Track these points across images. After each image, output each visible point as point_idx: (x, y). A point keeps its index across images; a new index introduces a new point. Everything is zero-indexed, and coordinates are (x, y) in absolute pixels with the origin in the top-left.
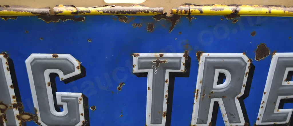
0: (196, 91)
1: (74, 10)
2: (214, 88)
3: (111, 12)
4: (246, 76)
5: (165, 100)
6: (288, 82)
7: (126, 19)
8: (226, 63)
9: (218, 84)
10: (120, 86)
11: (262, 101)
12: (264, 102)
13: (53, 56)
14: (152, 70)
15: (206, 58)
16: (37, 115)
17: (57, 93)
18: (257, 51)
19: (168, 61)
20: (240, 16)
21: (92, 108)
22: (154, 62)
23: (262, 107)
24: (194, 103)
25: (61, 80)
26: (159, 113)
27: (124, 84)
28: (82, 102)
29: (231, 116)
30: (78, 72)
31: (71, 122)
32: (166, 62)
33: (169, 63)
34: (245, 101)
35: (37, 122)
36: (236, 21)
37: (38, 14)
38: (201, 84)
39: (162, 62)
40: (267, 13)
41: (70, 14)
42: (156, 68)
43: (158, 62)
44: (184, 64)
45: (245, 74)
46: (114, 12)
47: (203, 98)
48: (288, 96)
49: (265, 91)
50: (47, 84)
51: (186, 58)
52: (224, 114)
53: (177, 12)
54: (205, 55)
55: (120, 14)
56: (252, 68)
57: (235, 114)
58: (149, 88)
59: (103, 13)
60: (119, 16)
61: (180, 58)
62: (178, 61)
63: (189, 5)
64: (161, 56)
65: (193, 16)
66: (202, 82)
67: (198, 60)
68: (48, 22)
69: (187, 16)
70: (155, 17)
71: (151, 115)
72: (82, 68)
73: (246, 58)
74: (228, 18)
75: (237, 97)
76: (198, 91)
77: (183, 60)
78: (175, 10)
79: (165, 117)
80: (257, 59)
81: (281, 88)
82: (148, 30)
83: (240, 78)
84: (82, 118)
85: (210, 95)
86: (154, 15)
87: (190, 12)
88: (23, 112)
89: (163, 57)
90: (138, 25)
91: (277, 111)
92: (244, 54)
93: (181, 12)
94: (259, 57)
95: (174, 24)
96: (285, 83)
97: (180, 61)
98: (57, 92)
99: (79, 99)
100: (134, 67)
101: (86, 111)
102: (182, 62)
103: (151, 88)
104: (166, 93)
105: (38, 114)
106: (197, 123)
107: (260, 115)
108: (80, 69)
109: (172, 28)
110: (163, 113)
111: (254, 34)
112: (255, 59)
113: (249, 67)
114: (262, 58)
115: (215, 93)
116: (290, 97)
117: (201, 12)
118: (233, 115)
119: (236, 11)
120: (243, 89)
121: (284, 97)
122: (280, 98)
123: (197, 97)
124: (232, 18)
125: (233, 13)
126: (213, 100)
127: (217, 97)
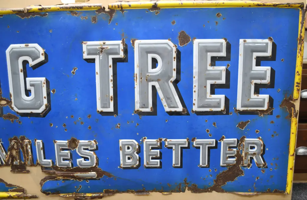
0: (135, 75)
1: (40, 7)
2: (149, 72)
3: (65, 8)
4: (174, 60)
5: (111, 84)
6: (213, 67)
7: (76, 14)
8: (155, 48)
9: (152, 69)
10: (74, 70)
12: (195, 86)
13: (26, 46)
14: (98, 56)
15: (139, 44)
16: (11, 100)
17: (27, 79)
18: (179, 38)
19: (109, 47)
20: (160, 9)
21: (53, 91)
22: (99, 48)
23: (195, 91)
24: (135, 87)
25: (30, 66)
26: (107, 97)
27: (77, 69)
28: (45, 85)
29: (168, 100)
30: (42, 58)
31: (36, 105)
32: (108, 48)
33: (110, 49)
34: (179, 85)
35: (11, 107)
36: (157, 13)
37: (16, 11)
38: (138, 68)
39: (104, 48)
40: (179, 4)
41: (37, 10)
42: (101, 54)
43: (102, 49)
44: (122, 50)
45: (173, 58)
46: (67, 8)
47: (141, 81)
48: (216, 81)
49: (194, 76)
50: (20, 70)
51: (123, 45)
52: (163, 99)
53: (112, 7)
54: (137, 42)
55: (72, 10)
56: (178, 53)
58: (97, 73)
59: (59, 9)
60: (71, 12)
61: (119, 45)
62: (117, 47)
63: (121, 1)
64: (104, 43)
65: (125, 10)
66: (139, 66)
67: (133, 47)
68: (23, 18)
69: (121, 10)
70: (96, 11)
71: (100, 99)
72: (46, 55)
73: (172, 44)
74: (151, 11)
75: (170, 81)
76: (136, 75)
77: (122, 47)
78: (110, 5)
79: (113, 101)
80: (181, 45)
81: (207, 72)
82: (93, 21)
83: (169, 62)
84: (45, 102)
85: (147, 78)
86: (96, 10)
87: (122, 6)
88: (1, 97)
89: (106, 44)
90: (85, 18)
91: (210, 96)
92: (169, 40)
93: (115, 6)
94: (182, 43)
95: (111, 17)
96: (210, 68)
97: (119, 48)
98: (27, 77)
99: (43, 83)
100: (84, 53)
101: (49, 94)
102: (120, 48)
103: (99, 73)
104: (111, 78)
105: (12, 98)
106: (140, 108)
107: (195, 100)
108: (44, 56)
109: (110, 20)
110: (110, 97)
111: (173, 23)
112: (180, 45)
113: (175, 52)
114: (185, 44)
115: (151, 76)
116: (218, 82)
117: (130, 6)
118: (170, 98)
119: (155, 3)
120: (174, 73)
121: (213, 82)
122: (209, 83)
123: (136, 80)
124: (154, 11)
125: (154, 5)
126: (151, 84)
127: (153, 81)
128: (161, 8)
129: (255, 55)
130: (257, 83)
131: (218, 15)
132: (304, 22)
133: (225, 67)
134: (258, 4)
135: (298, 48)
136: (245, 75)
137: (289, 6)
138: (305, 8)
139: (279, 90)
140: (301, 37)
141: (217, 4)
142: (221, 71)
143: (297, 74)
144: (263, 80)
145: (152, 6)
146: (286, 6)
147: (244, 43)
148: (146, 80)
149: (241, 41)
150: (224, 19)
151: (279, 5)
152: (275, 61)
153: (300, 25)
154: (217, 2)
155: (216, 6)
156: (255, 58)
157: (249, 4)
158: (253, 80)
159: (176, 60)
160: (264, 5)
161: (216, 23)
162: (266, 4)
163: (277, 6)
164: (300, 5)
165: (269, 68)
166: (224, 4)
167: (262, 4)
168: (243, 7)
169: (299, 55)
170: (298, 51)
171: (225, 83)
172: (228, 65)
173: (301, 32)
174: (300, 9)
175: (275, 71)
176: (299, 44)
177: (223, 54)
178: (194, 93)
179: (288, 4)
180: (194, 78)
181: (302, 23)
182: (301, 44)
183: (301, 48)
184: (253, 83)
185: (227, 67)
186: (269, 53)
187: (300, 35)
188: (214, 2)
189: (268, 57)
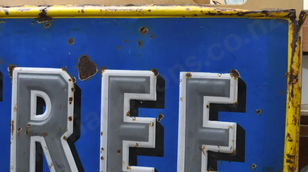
0: (12, 123)
2: (32, 119)
4: (70, 103)
6: (134, 118)
8: (41, 81)
9: (37, 114)
11: (101, 147)
15: (19, 74)
18: (79, 67)
20: (51, 19)
23: (102, 158)
24: (10, 143)
29: (58, 168)
34: (77, 144)
36: (48, 25)
38: (16, 111)
40: (79, 12)
45: (69, 100)
47: (19, 133)
48: (138, 142)
49: (101, 131)
52: (51, 166)
54: (17, 69)
56: (77, 90)
57: (63, 165)
66: (17, 109)
67: (11, 77)
73: (67, 76)
74: (39, 21)
75: (63, 136)
76: (13, 122)
80: (82, 79)
81: (123, 126)
83: (61, 105)
85: (27, 129)
91: (128, 168)
92: (64, 69)
94: (83, 75)
96: (129, 119)
111: (71, 41)
112: (79, 79)
113: (72, 89)
114: (87, 76)
115: (34, 126)
116: (142, 144)
117: (7, 13)
118: (62, 166)
119: (43, 10)
120: (70, 125)
121: (133, 143)
122: (126, 145)
123: (13, 132)
124: (43, 22)
125: (41, 13)
126: (34, 139)
127: (36, 134)
128: (53, 18)
129: (208, 100)
130: (211, 150)
131: (142, 29)
132: (297, 44)
133: (155, 119)
134: (209, 12)
135: (288, 91)
136: (189, 135)
137: (267, 15)
138: (297, 19)
139: (254, 166)
140: (292, 70)
141: (139, 12)
142: (147, 125)
143: (288, 138)
144: (222, 145)
145: (38, 14)
146: (262, 16)
147: (187, 79)
148: (27, 132)
149: (182, 74)
150: (152, 37)
151: (247, 15)
152: (245, 112)
153: (290, 50)
154: (140, 8)
155: (138, 15)
156: (207, 107)
157: (193, 11)
158: (204, 145)
159: (73, 102)
160: (220, 14)
161: (139, 43)
162: (224, 12)
163: (245, 15)
164: (288, 13)
165: (233, 124)
166: (150, 13)
167: (216, 12)
168: (184, 16)
169: (290, 104)
170: (288, 96)
171: (154, 147)
172: (160, 116)
173: (292, 62)
174: (290, 21)
175: (244, 131)
176: (290, 84)
177: (152, 96)
178: (101, 160)
179: (264, 12)
180: (101, 135)
181: (294, 47)
182: (293, 84)
183: (292, 91)
184: (205, 151)
185: (159, 120)
186: (232, 98)
187: (291, 67)
188: (134, 8)
189: (231, 105)
